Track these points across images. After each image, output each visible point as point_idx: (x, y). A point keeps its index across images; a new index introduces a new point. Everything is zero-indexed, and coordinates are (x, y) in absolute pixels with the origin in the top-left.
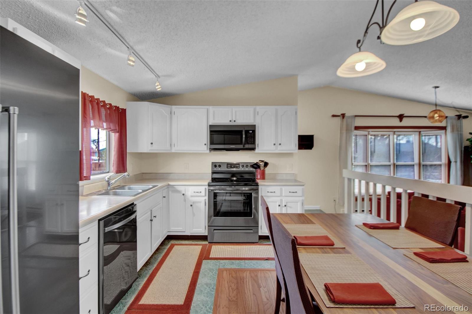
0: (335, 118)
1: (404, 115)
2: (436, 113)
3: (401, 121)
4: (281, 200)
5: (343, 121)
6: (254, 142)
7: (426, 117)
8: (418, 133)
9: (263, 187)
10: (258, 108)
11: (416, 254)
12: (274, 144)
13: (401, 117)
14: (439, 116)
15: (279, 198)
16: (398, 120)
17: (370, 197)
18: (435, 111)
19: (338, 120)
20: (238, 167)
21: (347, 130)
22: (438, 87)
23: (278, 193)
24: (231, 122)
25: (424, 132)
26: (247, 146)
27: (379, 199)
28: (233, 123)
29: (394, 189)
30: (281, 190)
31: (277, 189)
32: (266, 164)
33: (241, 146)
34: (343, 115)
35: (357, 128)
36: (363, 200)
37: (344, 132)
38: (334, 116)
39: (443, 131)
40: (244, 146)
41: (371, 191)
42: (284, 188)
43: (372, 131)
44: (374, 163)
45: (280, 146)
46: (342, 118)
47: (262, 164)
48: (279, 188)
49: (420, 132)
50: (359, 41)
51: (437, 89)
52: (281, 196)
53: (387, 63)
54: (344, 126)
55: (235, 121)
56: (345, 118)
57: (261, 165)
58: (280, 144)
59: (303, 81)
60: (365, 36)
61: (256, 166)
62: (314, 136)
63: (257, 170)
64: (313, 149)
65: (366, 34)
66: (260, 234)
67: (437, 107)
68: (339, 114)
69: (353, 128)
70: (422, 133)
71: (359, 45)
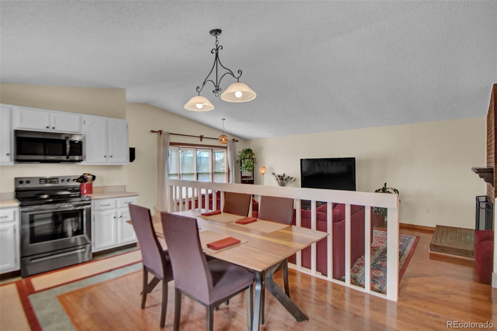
0: (153, 134)
1: (204, 136)
2: (224, 137)
3: (201, 141)
4: (116, 212)
5: (160, 137)
6: (80, 154)
7: (218, 139)
8: (211, 150)
9: (96, 202)
10: (85, 117)
11: (236, 222)
12: (105, 157)
13: (201, 137)
14: (225, 140)
15: (114, 211)
16: (199, 139)
17: (184, 201)
18: (223, 136)
19: (155, 135)
20: (57, 182)
21: (164, 145)
22: (225, 119)
23: (113, 205)
24: (48, 129)
25: (215, 150)
26: (71, 158)
27: (197, 201)
28: (50, 130)
29: (207, 191)
30: (116, 202)
31: (111, 201)
32: (94, 178)
33: (64, 158)
34: (160, 132)
35: (172, 144)
36: (184, 203)
37: (162, 146)
38: (152, 131)
39: (225, 150)
40: (68, 158)
41: (184, 196)
42: (119, 200)
43: (182, 147)
44: (185, 172)
45: (112, 158)
46: (159, 134)
47: (90, 177)
48: (114, 200)
49: (212, 149)
50: (198, 87)
51: (224, 121)
52: (116, 207)
53: (215, 107)
54: (162, 141)
55: (54, 128)
56: (162, 134)
57: (87, 178)
58: (111, 157)
59: (131, 95)
60: (203, 86)
61: (82, 179)
62: (136, 149)
63: (83, 183)
64: (134, 161)
65: (204, 85)
66: (94, 251)
67: (224, 134)
68: (157, 131)
69: (169, 144)
70: (213, 150)
71: (199, 90)
